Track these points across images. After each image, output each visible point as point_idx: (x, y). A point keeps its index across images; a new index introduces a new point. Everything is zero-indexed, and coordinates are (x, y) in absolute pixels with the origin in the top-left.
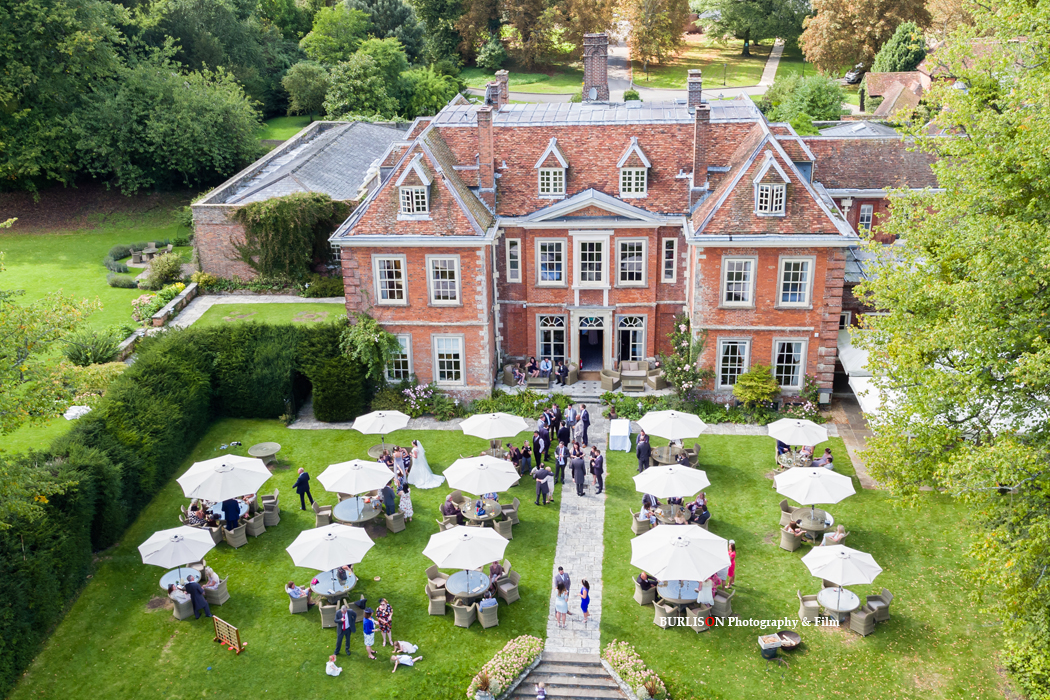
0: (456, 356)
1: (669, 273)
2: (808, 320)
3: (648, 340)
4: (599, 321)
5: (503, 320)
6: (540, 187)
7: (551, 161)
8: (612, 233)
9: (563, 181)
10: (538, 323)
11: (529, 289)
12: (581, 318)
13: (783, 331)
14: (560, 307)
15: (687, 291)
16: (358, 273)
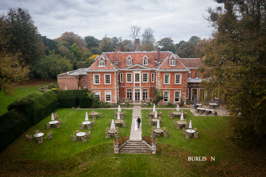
0: (110, 95)
1: (153, 81)
2: (181, 87)
3: (149, 94)
4: (139, 90)
5: (119, 90)
6: (127, 63)
7: (129, 58)
8: (141, 71)
9: (132, 62)
10: (127, 91)
11: (125, 84)
12: (135, 90)
13: (176, 89)
14: (131, 87)
15: (156, 84)
16: (90, 78)
